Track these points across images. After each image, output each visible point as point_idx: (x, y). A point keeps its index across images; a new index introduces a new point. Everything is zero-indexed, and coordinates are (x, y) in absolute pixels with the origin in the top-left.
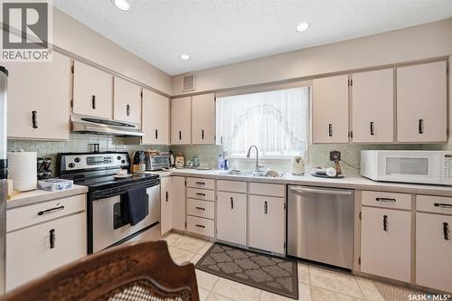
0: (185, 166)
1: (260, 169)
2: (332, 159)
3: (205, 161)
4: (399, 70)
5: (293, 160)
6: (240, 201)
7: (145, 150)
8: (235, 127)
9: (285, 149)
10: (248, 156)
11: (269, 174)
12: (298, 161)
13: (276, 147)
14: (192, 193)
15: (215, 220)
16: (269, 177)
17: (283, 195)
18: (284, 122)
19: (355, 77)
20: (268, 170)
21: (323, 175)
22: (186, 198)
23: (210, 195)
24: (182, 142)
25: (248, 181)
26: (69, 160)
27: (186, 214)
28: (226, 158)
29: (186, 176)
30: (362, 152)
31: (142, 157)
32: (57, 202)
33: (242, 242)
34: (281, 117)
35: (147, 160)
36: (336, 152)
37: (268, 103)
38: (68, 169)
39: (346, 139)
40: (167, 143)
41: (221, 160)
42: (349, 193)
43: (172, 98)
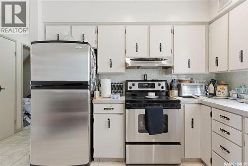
0: (228, 97)
26: (130, 84)
29: (211, 107)
32: (111, 105)
35: (179, 87)
38: (129, 89)
43: (210, 23)
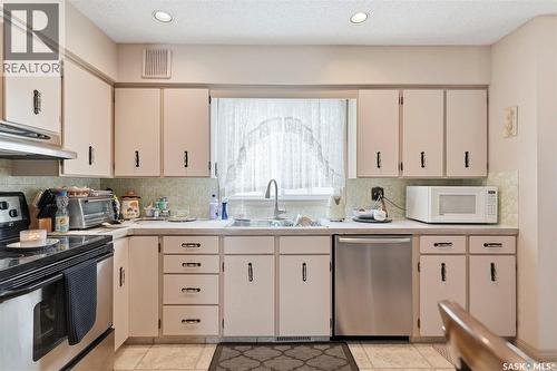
1: (281, 216)
2: (375, 198)
3: (181, 206)
4: (449, 92)
5: (330, 201)
6: (264, 267)
7: (68, 188)
8: (242, 149)
9: (317, 185)
10: (268, 196)
11: (301, 221)
12: (337, 201)
13: (304, 183)
14: (173, 264)
15: (220, 305)
16: (301, 227)
17: (329, 251)
18: (316, 146)
19: (407, 93)
20: (299, 216)
21: (370, 219)
22: (161, 273)
23: (211, 264)
24: (139, 172)
25: (277, 235)
27: (161, 304)
28: (224, 199)
29: (160, 235)
30: (409, 188)
31: (63, 202)
33: (267, 332)
34: (312, 137)
35: (72, 207)
36: (379, 189)
37: (294, 116)
39: (396, 173)
40: (108, 174)
41: (216, 204)
42: (407, 240)
43: (115, 86)
